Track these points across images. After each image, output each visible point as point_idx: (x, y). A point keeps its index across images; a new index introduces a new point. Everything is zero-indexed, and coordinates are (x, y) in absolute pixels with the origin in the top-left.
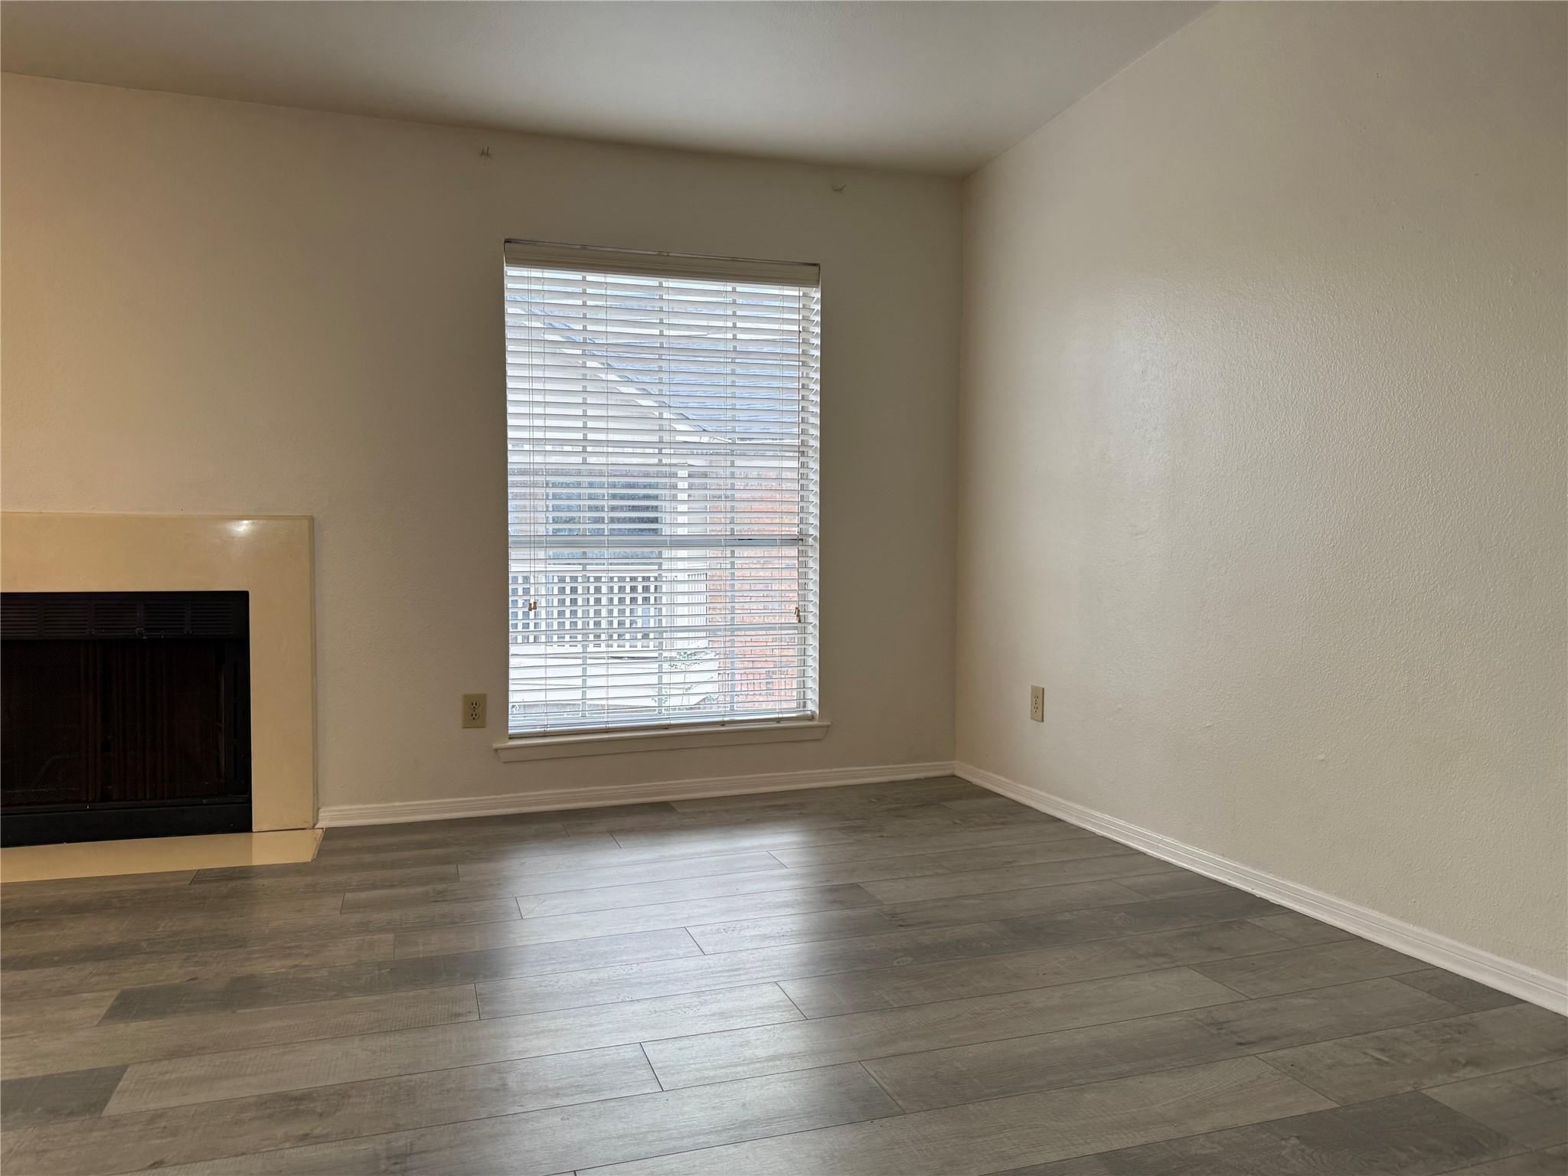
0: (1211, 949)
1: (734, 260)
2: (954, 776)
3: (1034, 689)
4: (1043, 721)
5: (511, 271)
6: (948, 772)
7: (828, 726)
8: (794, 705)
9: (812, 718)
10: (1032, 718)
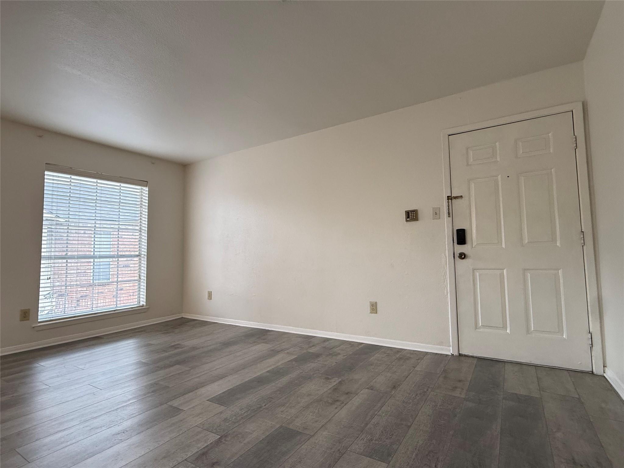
0: (264, 339)
1: (120, 177)
2: (183, 317)
3: (209, 292)
4: (211, 299)
5: (46, 173)
6: (180, 317)
7: (149, 308)
8: (137, 303)
9: (143, 306)
10: (208, 299)
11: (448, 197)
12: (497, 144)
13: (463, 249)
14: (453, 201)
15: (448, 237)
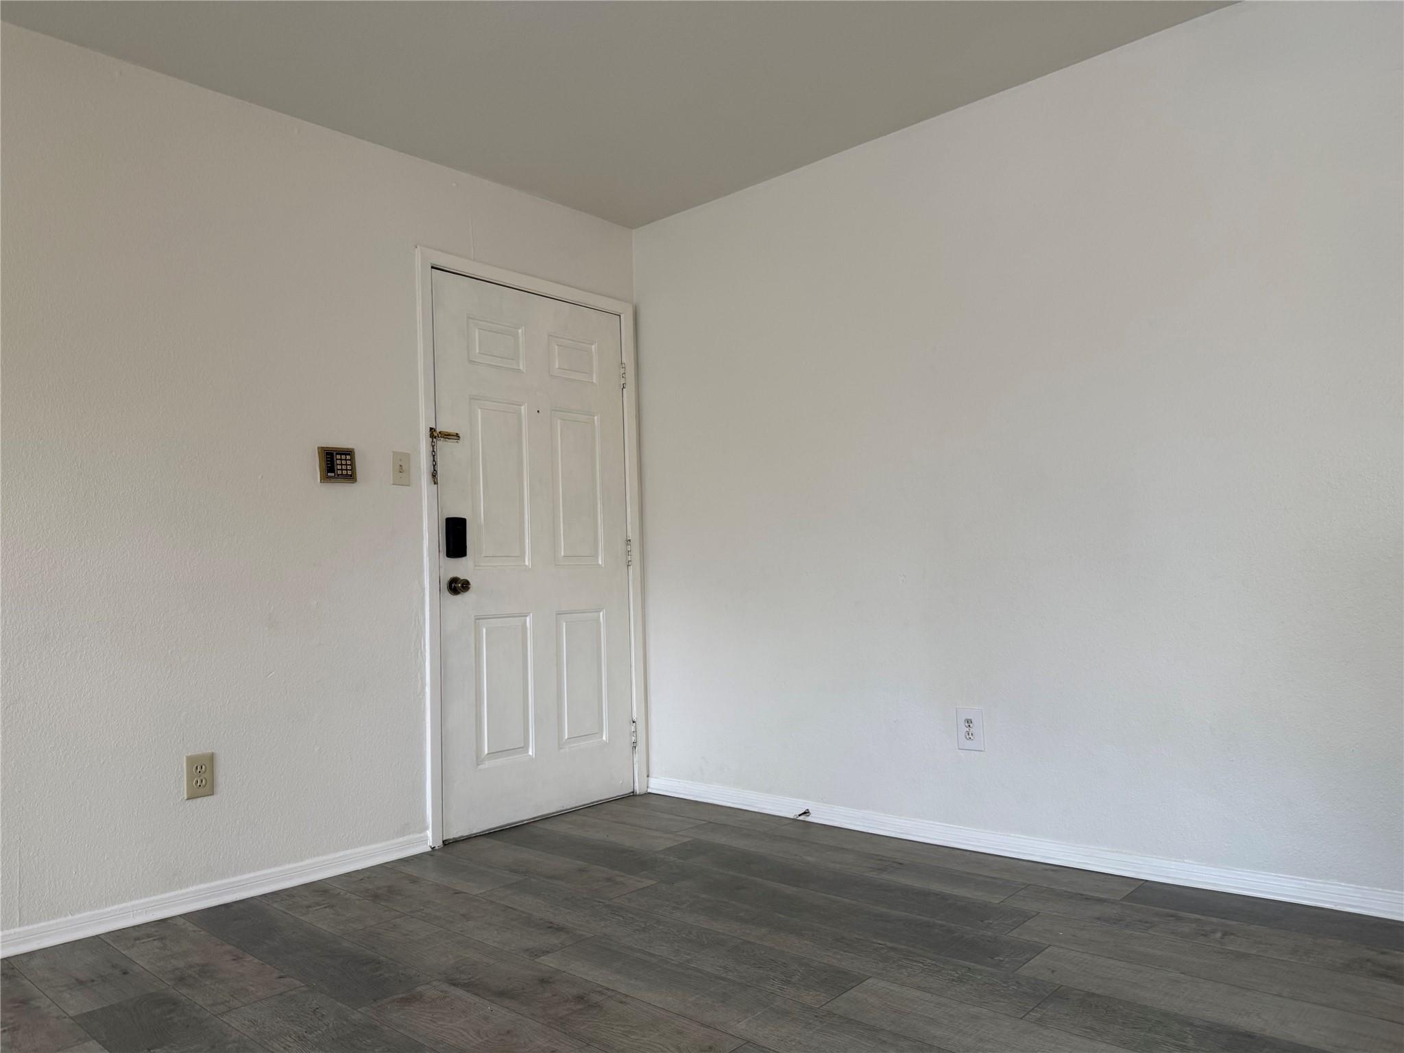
11: (431, 429)
12: (520, 331)
13: (459, 568)
14: (441, 443)
15: (430, 537)
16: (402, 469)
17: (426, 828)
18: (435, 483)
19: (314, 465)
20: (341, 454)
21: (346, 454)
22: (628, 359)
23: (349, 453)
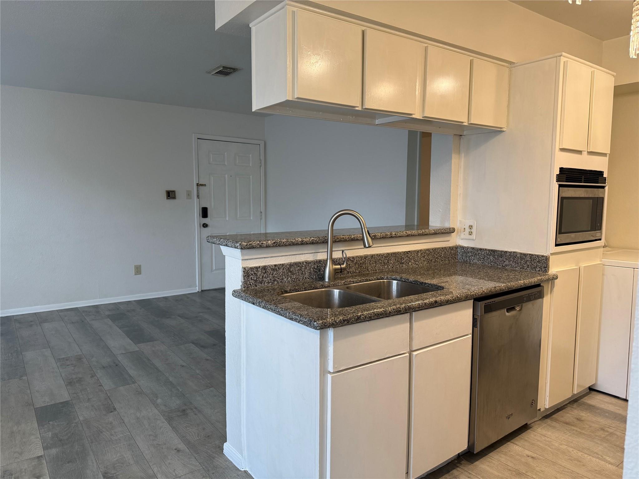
11: (197, 184)
12: (226, 153)
13: (205, 221)
14: (200, 187)
15: (197, 212)
16: (189, 195)
17: (196, 287)
18: (198, 198)
19: (165, 195)
20: (171, 192)
21: (173, 192)
22: (262, 158)
23: (174, 192)
